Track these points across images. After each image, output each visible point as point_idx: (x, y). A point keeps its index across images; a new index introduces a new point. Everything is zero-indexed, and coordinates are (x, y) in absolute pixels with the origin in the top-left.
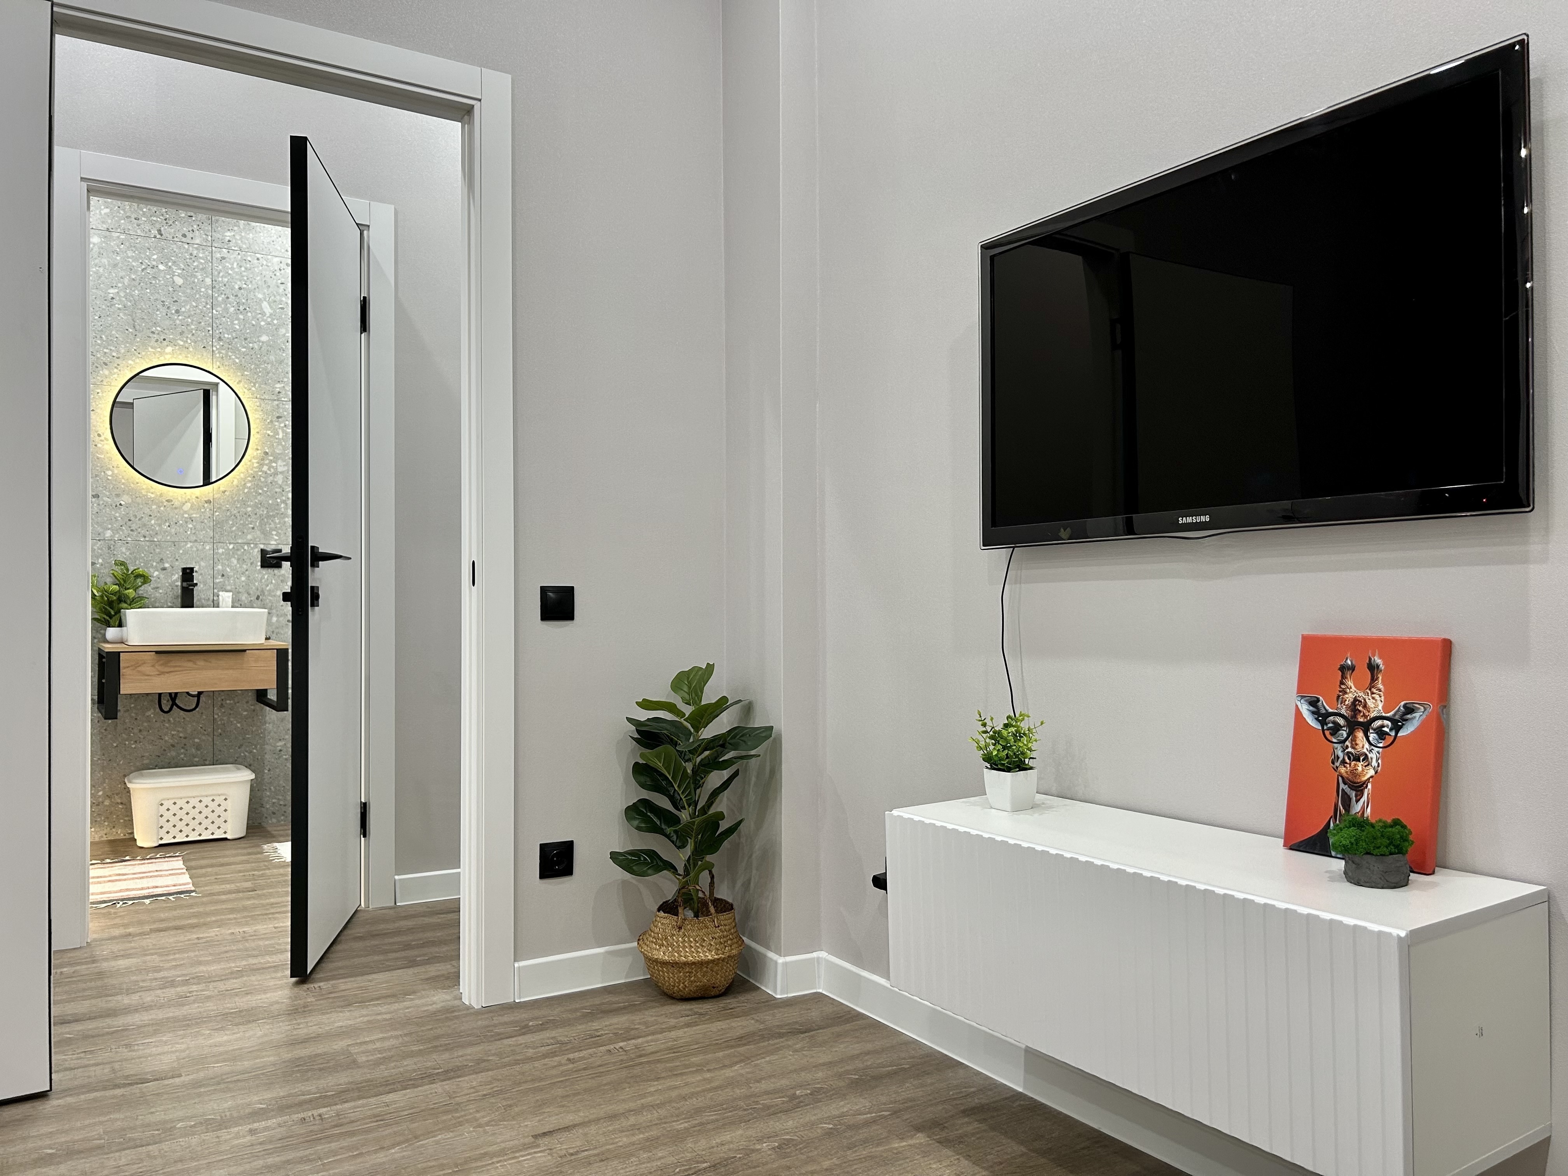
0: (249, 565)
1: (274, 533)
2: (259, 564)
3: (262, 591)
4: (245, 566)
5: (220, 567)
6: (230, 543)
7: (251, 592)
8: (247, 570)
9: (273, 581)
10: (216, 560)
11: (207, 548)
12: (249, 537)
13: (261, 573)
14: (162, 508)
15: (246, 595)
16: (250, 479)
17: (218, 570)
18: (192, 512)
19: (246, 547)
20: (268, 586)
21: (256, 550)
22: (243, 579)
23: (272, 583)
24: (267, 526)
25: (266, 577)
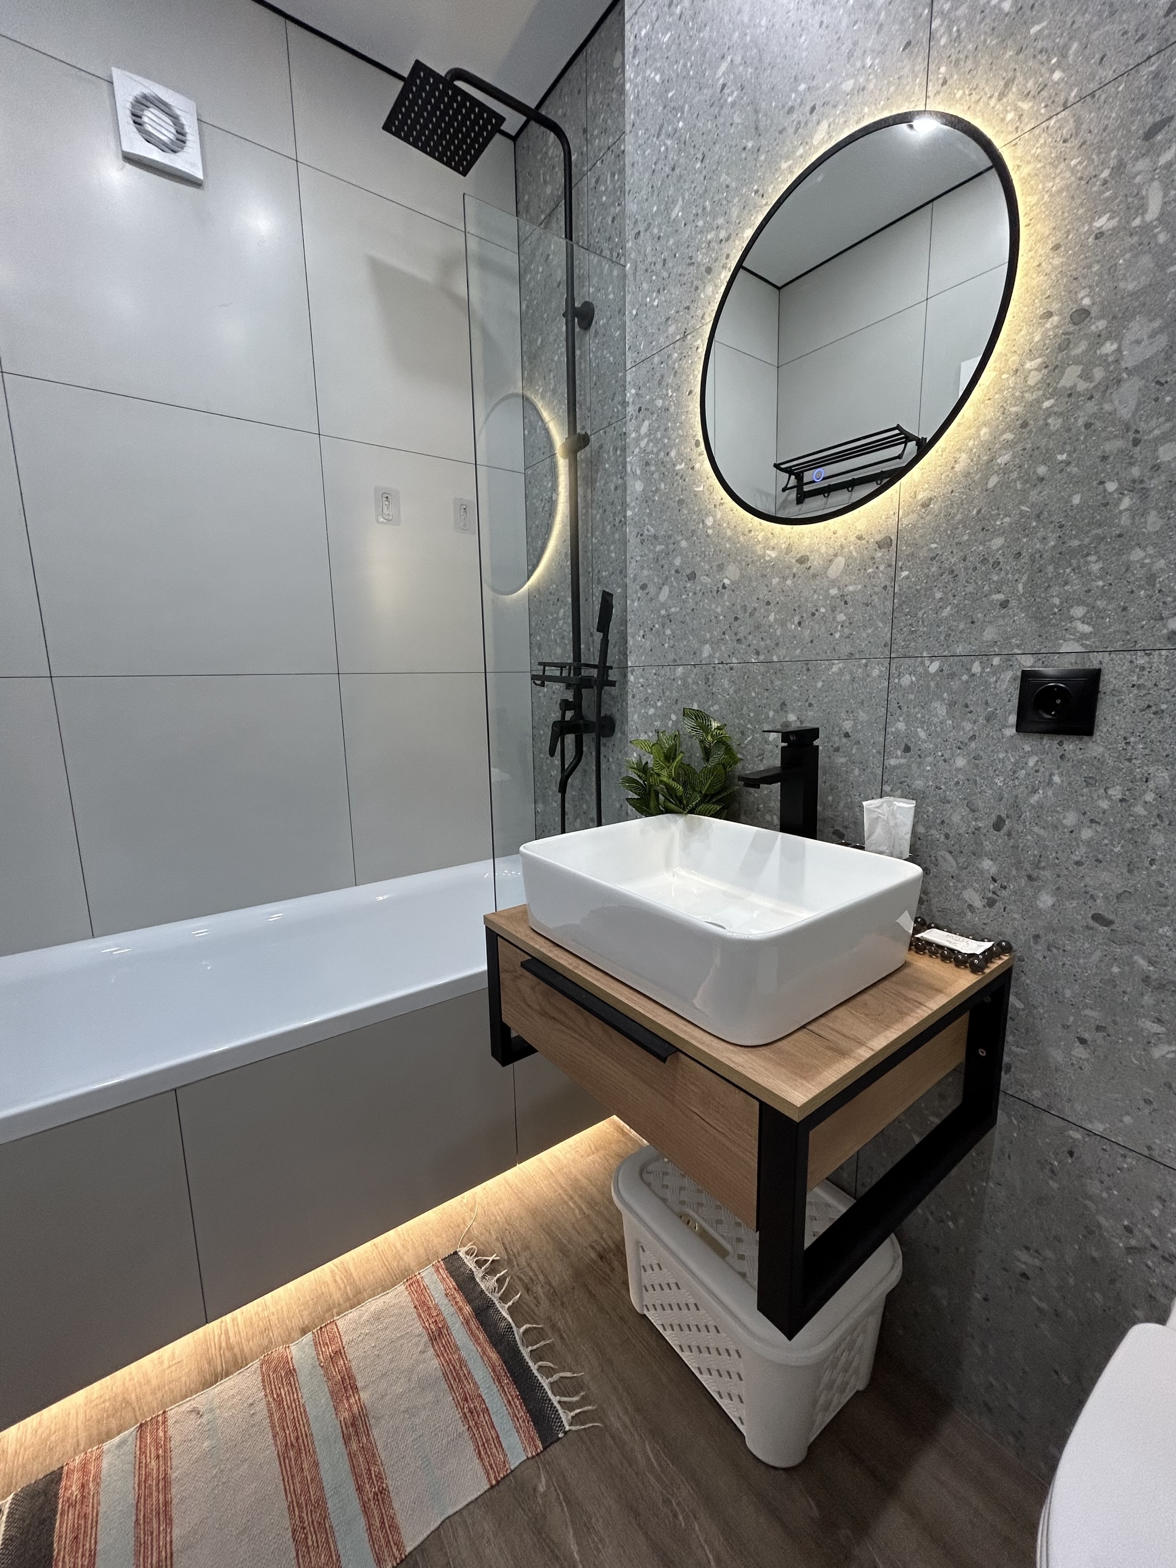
0: (981, 720)
1: (1079, 611)
2: (1013, 719)
3: (1015, 805)
4: (968, 726)
5: (901, 726)
6: (932, 658)
7: (980, 804)
8: (973, 738)
9: (1056, 779)
10: (893, 705)
11: (876, 672)
12: (990, 634)
13: (1015, 748)
14: (789, 582)
15: (965, 811)
16: (1009, 436)
17: (897, 734)
18: (846, 579)
19: (976, 668)
20: (1035, 791)
21: (1008, 675)
22: (960, 762)
23: (1050, 783)
24: (1055, 590)
25: (1031, 762)
